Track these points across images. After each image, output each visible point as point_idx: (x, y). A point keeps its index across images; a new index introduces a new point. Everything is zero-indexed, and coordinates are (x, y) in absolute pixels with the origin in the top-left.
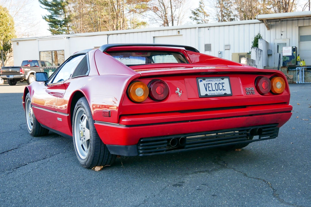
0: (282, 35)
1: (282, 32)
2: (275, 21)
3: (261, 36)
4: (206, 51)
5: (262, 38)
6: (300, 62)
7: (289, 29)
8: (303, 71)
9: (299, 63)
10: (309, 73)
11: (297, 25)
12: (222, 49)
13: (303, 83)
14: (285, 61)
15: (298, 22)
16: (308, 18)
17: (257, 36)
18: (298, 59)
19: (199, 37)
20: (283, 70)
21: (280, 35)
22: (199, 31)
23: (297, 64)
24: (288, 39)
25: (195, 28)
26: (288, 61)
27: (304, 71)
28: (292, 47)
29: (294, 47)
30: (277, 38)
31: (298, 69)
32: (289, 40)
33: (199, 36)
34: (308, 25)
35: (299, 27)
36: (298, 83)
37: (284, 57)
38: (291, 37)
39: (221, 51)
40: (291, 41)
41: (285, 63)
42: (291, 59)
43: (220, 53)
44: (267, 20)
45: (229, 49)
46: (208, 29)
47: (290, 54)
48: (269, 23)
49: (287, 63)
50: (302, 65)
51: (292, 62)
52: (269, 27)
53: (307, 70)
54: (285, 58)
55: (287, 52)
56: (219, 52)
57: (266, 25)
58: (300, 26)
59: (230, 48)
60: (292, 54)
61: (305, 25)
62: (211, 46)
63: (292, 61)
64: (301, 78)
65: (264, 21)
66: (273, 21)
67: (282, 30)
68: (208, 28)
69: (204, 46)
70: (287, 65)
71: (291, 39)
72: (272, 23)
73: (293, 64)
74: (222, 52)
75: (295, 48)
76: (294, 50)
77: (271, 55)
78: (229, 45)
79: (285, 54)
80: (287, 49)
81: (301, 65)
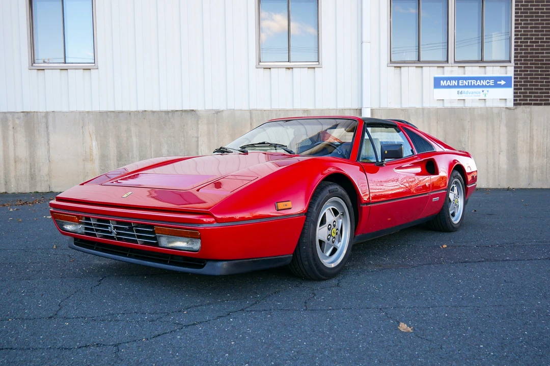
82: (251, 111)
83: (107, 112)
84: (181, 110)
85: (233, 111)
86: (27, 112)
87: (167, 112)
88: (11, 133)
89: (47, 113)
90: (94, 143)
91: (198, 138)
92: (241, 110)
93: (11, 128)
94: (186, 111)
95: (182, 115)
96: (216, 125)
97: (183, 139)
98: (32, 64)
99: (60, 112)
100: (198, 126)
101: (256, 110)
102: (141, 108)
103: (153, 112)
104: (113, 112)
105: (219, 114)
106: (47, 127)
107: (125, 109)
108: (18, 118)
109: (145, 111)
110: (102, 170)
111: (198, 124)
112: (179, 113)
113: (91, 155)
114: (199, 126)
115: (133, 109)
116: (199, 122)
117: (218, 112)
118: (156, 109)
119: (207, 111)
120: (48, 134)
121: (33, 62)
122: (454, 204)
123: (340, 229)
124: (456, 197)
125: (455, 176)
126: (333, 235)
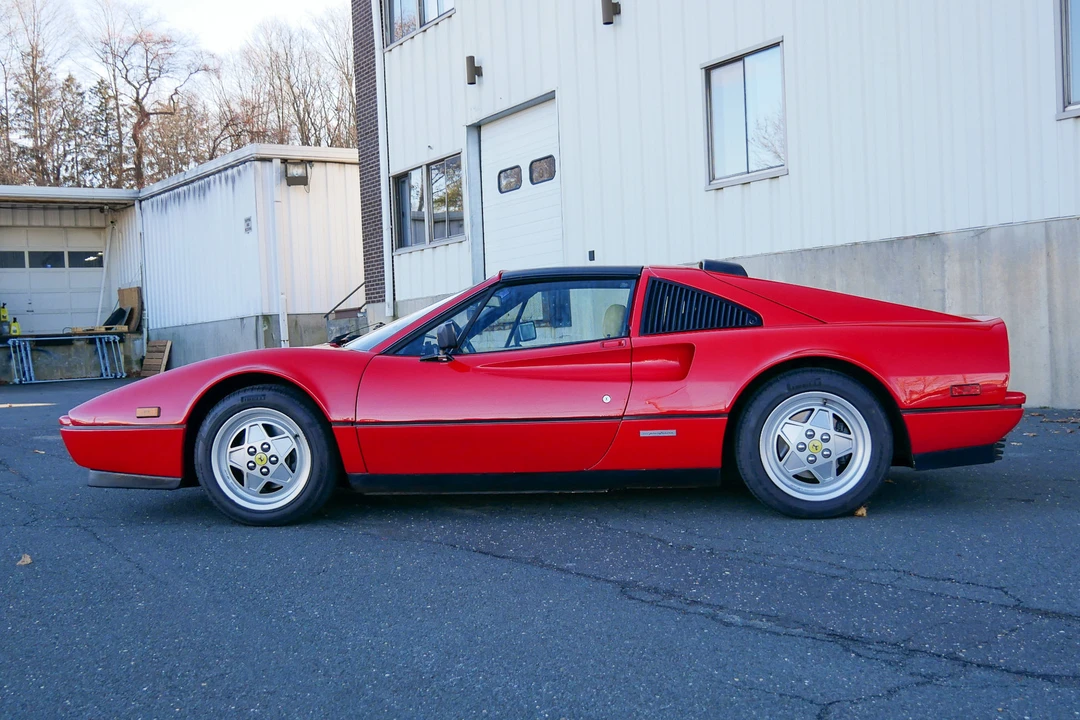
6: (10, 325)
8: (28, 349)
9: (7, 327)
10: (43, 354)
13: (33, 381)
27: (32, 350)
31: (14, 343)
34: (10, 223)
36: (21, 381)
50: (17, 334)
53: (36, 348)
64: (26, 369)
81: (15, 331)
82: (1047, 223)
84: (914, 237)
85: (1009, 226)
87: (890, 243)
91: (943, 291)
92: (1026, 223)
94: (920, 237)
95: (915, 245)
96: (976, 262)
97: (918, 296)
98: (710, 182)
100: (943, 266)
101: (1058, 220)
102: (850, 240)
103: (868, 244)
104: (810, 250)
105: (981, 236)
107: (827, 242)
109: (856, 244)
111: (943, 262)
112: (911, 241)
114: (946, 266)
115: (839, 242)
116: (946, 258)
117: (980, 233)
118: (873, 238)
119: (959, 232)
121: (712, 178)
122: (807, 452)
123: (283, 456)
124: (818, 436)
125: (804, 386)
126: (258, 462)
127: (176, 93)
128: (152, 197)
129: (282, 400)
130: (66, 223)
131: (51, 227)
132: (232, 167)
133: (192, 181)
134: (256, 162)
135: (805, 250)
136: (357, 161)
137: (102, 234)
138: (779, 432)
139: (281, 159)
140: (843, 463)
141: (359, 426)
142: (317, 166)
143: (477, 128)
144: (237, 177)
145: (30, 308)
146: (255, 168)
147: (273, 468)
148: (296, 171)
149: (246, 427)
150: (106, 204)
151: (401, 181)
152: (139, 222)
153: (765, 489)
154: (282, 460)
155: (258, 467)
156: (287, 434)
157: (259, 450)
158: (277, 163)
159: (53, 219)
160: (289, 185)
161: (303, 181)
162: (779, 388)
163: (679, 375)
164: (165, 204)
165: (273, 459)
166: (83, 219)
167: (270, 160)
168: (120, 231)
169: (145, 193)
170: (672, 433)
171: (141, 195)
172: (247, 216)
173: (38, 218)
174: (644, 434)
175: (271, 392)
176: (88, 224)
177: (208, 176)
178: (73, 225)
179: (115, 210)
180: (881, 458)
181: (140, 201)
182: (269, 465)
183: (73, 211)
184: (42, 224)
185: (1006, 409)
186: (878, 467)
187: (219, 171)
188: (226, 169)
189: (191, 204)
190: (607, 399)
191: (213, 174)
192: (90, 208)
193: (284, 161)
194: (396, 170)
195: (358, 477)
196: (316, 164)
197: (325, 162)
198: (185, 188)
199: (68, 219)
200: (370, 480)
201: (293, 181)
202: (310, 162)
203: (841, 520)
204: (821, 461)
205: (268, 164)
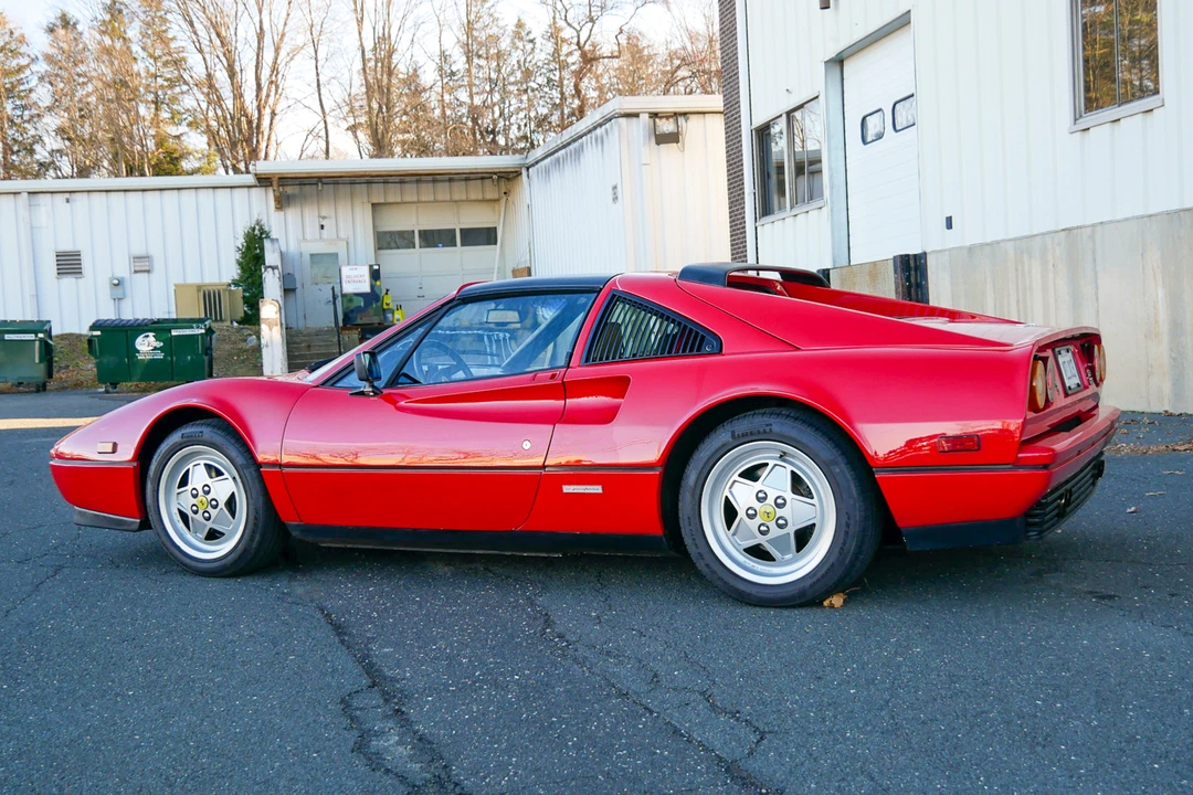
0: (322, 227)
1: (324, 218)
2: (297, 182)
3: (266, 229)
4: (61, 276)
5: (268, 237)
6: (393, 313)
7: (344, 211)
9: (390, 315)
11: (366, 200)
12: (123, 270)
14: (352, 311)
15: (368, 188)
16: (397, 179)
17: (254, 229)
18: (387, 304)
19: (32, 228)
20: (346, 338)
21: (318, 227)
22: (30, 205)
23: (385, 318)
24: (342, 240)
25: (15, 193)
26: (359, 309)
28: (371, 266)
29: (376, 267)
30: (308, 237)
32: (347, 243)
33: (31, 224)
34: (399, 200)
35: (373, 204)
37: (347, 298)
38: (351, 234)
39: (119, 274)
40: (351, 245)
41: (351, 315)
42: (368, 304)
43: (116, 282)
44: (280, 178)
45: (147, 268)
46: (68, 201)
47: (366, 288)
48: (281, 189)
49: (359, 316)
51: (372, 313)
52: (282, 203)
54: (351, 300)
55: (356, 280)
56: (112, 279)
57: (277, 194)
58: (375, 201)
59: (151, 265)
60: (372, 287)
61: (391, 200)
62: (82, 257)
63: (371, 311)
65: (275, 183)
66: (290, 182)
67: (323, 214)
68: (67, 195)
69: (55, 258)
70: (359, 321)
71: (351, 241)
72: (289, 190)
73: (376, 320)
74: (123, 278)
75: (378, 271)
76: (375, 275)
77: (294, 290)
78: (147, 258)
79: (349, 288)
80: (355, 273)
81: (398, 320)
83: (1178, 212)
86: (1069, 229)
88: (1051, 276)
89: (1093, 226)
90: (1161, 293)
93: (1051, 267)
98: (1076, 120)
99: (1111, 222)
106: (1095, 260)
108: (1059, 244)
110: (1174, 359)
113: (1157, 322)
120: (1096, 275)
121: (1078, 115)
122: (758, 520)
123: (223, 499)
124: (770, 500)
125: (752, 434)
126: (200, 505)
127: (621, 32)
128: (537, 163)
129: (218, 438)
130: (456, 197)
131: (425, 202)
132: (600, 125)
133: (569, 144)
134: (620, 119)
135: (1184, 210)
136: (722, 109)
137: (497, 207)
138: (727, 493)
139: (650, 113)
140: (803, 537)
141: (286, 470)
142: (694, 119)
143: (839, 62)
144: (605, 137)
145: (421, 293)
146: (620, 127)
147: (214, 512)
148: (666, 126)
149: (190, 466)
150: (495, 173)
151: (763, 134)
152: (527, 192)
153: (707, 565)
154: (222, 505)
155: (201, 512)
156: (226, 475)
157: (201, 493)
158: (645, 118)
159: (443, 192)
160: (658, 143)
161: (673, 138)
162: (722, 436)
163: (605, 416)
164: (547, 171)
165: (214, 503)
166: (475, 191)
167: (636, 115)
168: (513, 203)
169: (531, 160)
170: (598, 489)
171: (527, 161)
172: (614, 184)
173: (427, 192)
174: (567, 489)
175: (209, 429)
176: (480, 197)
177: (581, 137)
178: (464, 197)
179: (508, 177)
180: (847, 533)
181: (528, 169)
182: (210, 509)
183: (463, 183)
184: (432, 199)
185: (1021, 471)
186: (844, 544)
187: (590, 131)
188: (595, 128)
189: (568, 169)
190: (527, 445)
191: (585, 134)
192: (482, 178)
193: (654, 115)
194: (759, 121)
195: (294, 526)
196: (691, 117)
197: (704, 113)
198: (563, 151)
199: (459, 191)
200: (307, 530)
201: (662, 139)
202: (684, 114)
203: (803, 611)
204: (775, 532)
205: (635, 119)
